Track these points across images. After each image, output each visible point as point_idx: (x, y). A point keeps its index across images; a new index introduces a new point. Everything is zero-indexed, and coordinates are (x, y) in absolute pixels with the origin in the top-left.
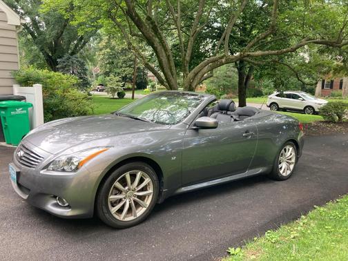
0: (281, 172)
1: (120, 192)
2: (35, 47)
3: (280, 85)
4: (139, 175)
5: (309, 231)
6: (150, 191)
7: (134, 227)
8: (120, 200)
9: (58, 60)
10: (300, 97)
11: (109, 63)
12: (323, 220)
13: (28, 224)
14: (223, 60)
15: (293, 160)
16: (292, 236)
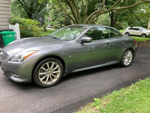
0: (125, 63)
1: (45, 71)
2: (23, 9)
3: (131, 24)
4: (53, 64)
5: (134, 91)
6: (59, 71)
7: (51, 87)
8: (45, 75)
9: (32, 14)
10: (140, 29)
11: (55, 16)
12: (142, 86)
13: (5, 84)
14: (102, 12)
15: (131, 58)
16: (125, 94)
